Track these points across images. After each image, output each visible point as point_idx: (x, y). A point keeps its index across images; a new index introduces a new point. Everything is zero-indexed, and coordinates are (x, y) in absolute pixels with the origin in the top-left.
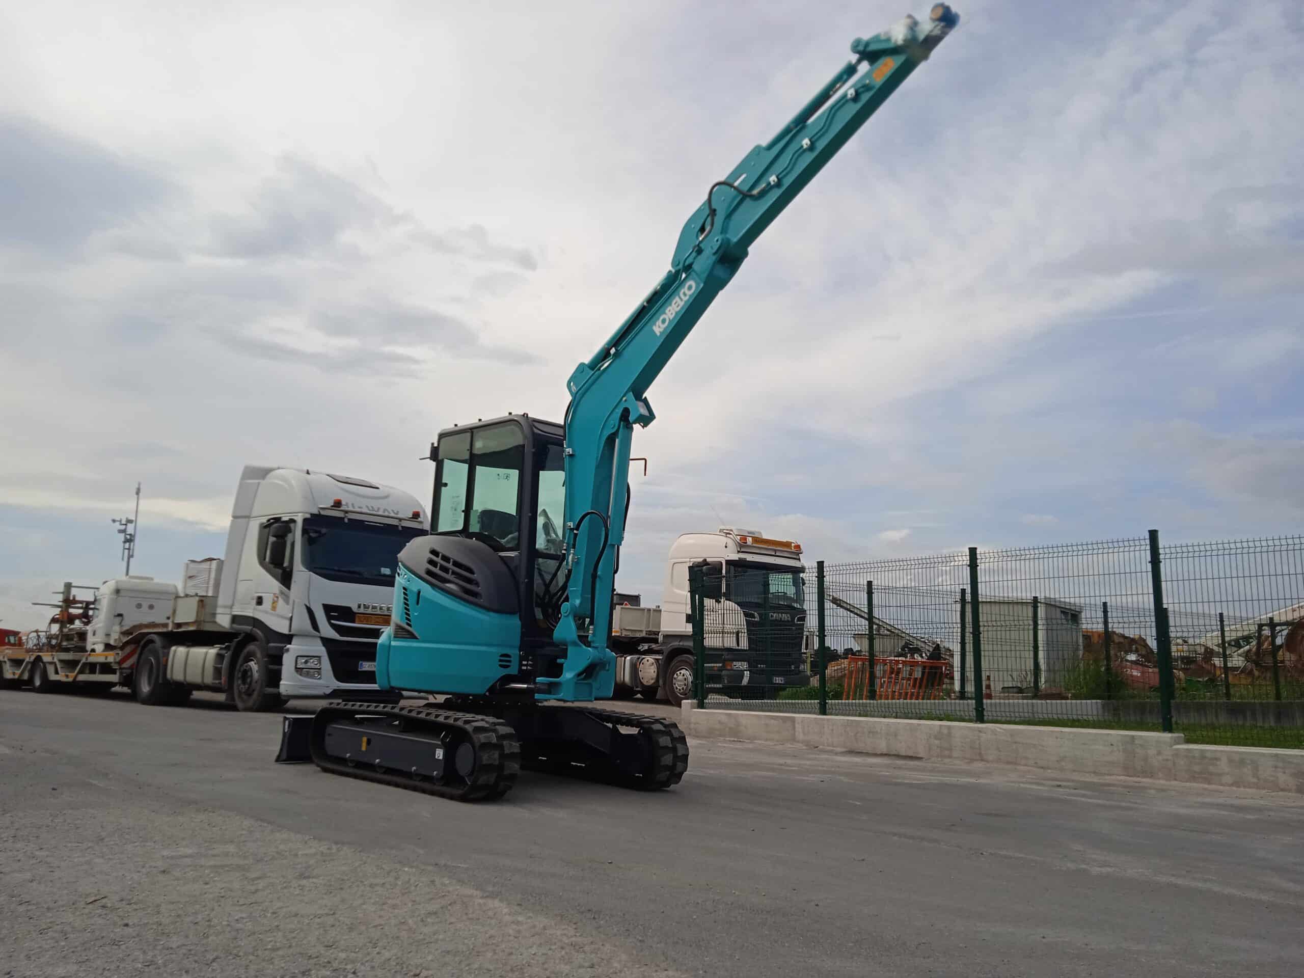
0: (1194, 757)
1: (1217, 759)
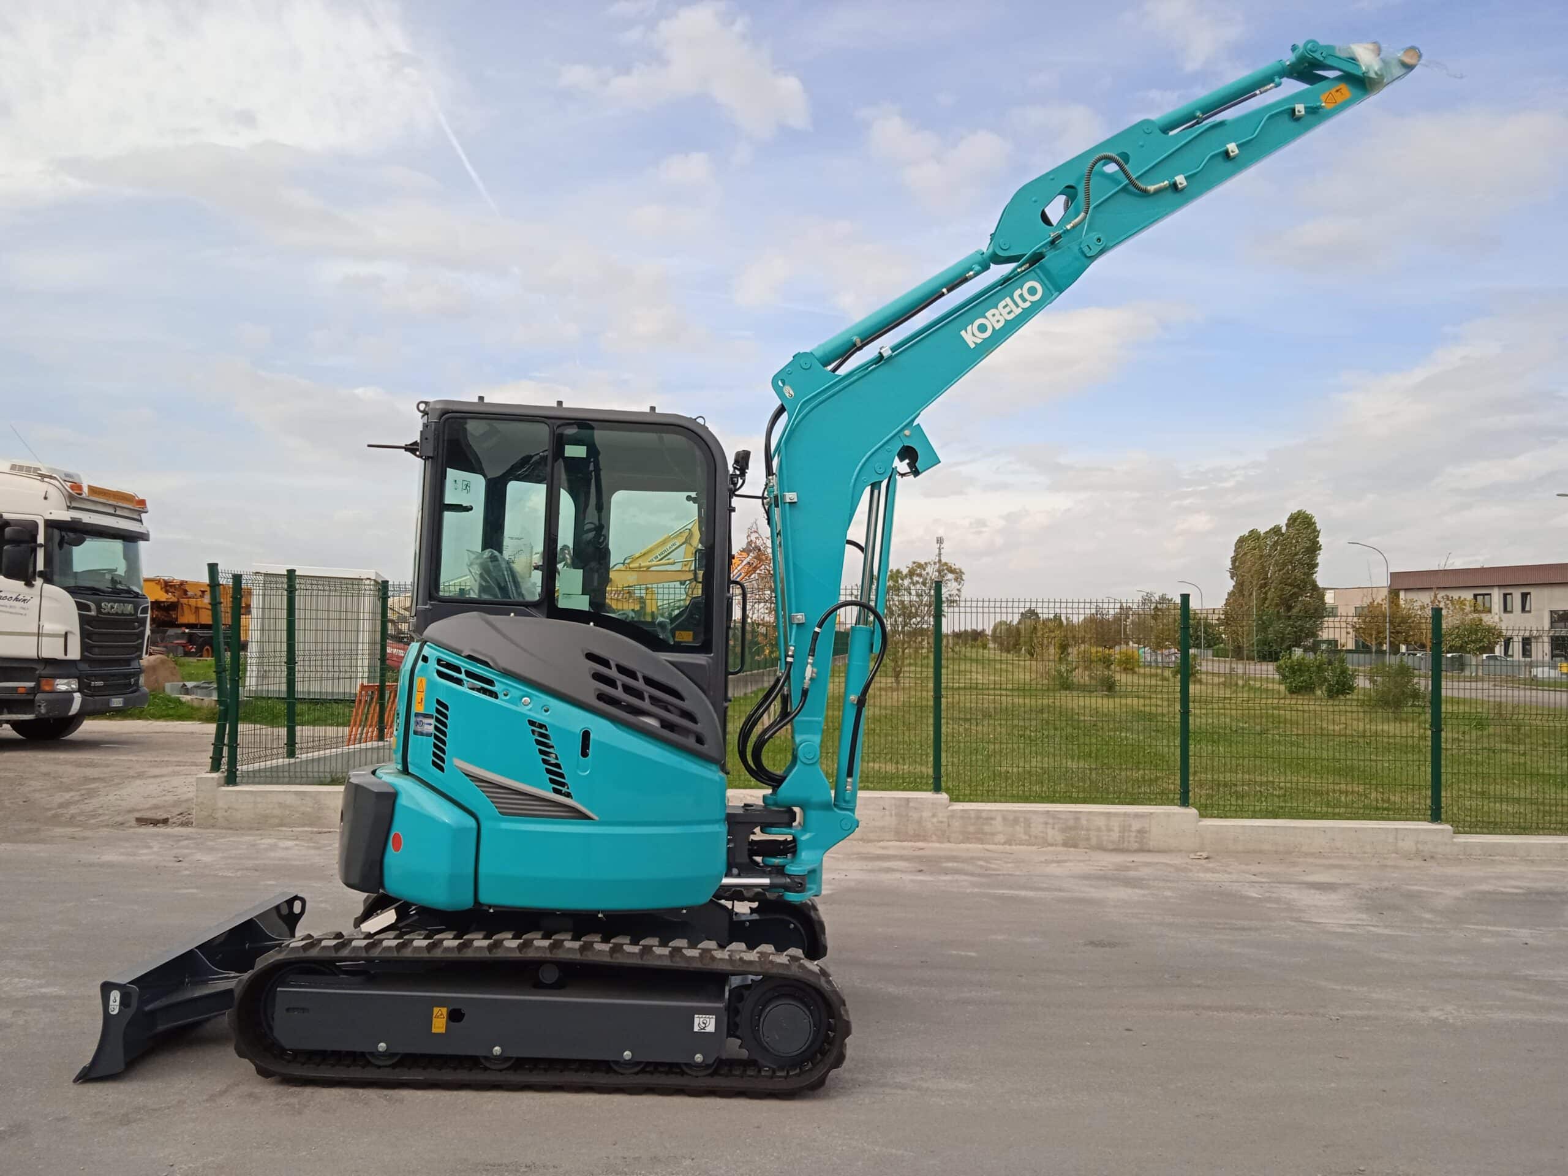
0: (969, 818)
1: (992, 819)
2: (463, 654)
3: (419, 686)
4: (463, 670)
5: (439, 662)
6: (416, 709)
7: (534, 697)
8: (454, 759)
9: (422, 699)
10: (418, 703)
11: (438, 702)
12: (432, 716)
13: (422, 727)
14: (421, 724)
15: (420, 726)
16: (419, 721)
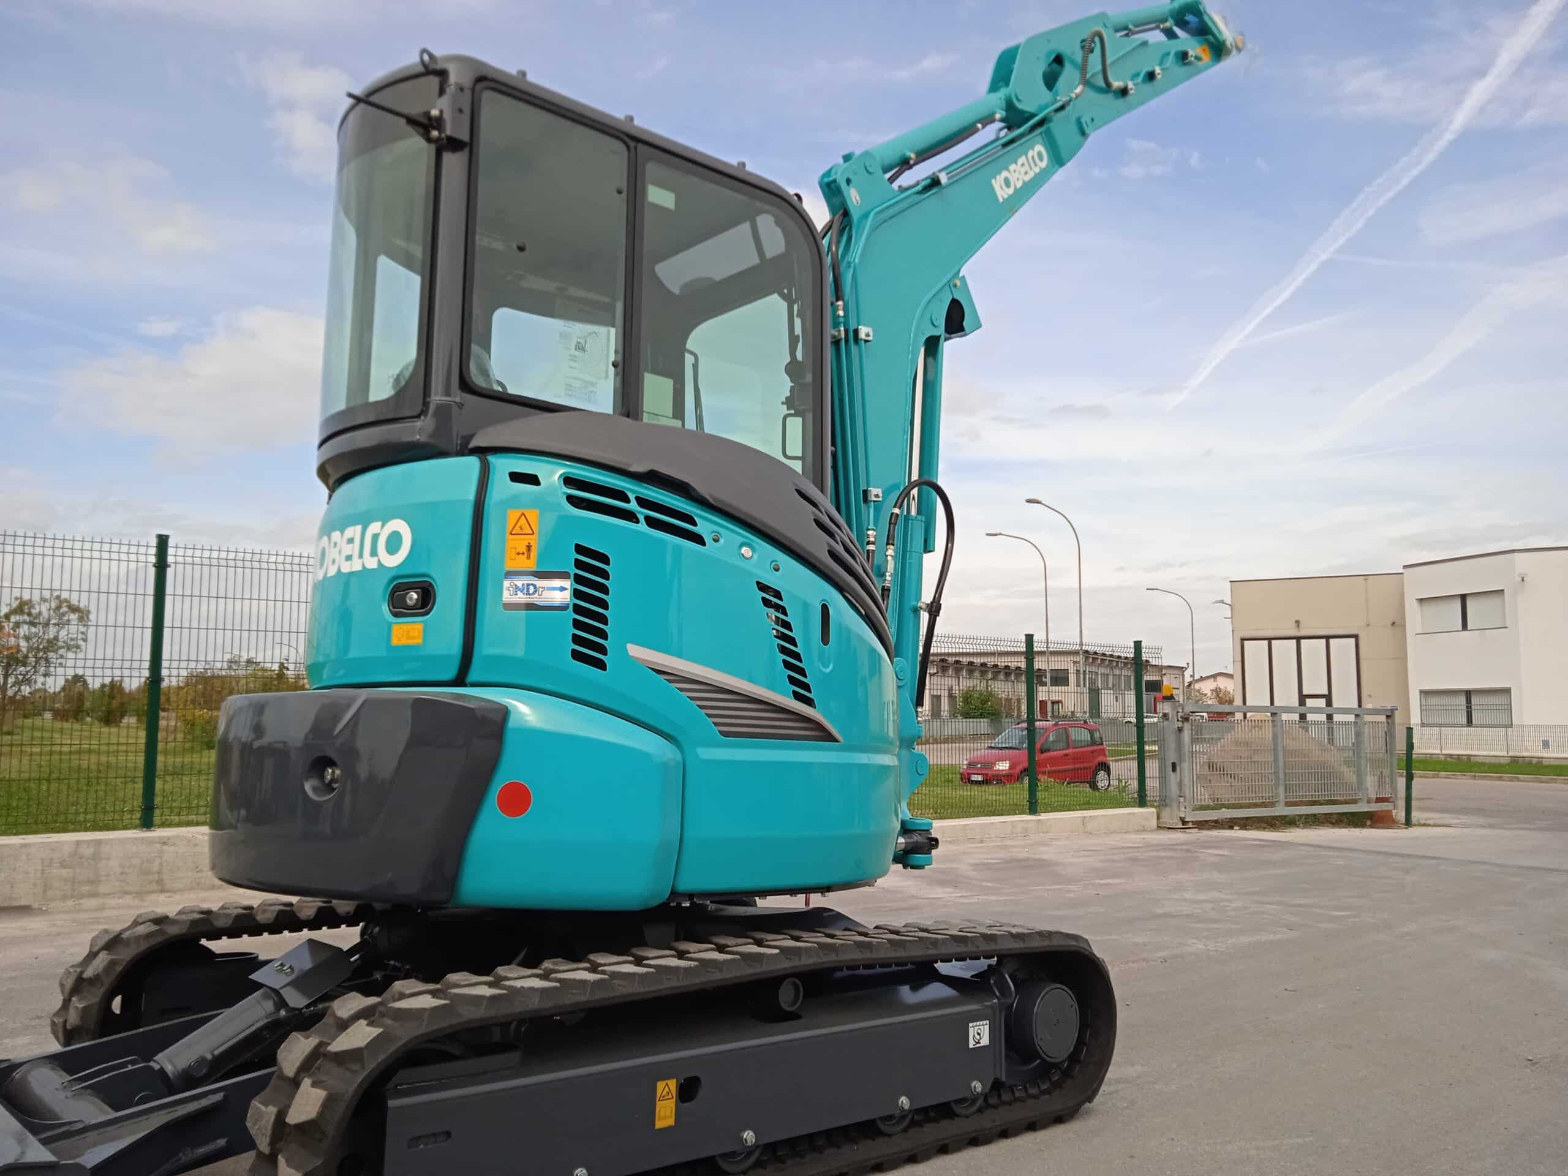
2: (633, 469)
3: (519, 525)
4: (632, 497)
5: (568, 481)
6: (509, 566)
7: (754, 544)
8: (629, 646)
9: (529, 547)
10: (518, 554)
11: (579, 549)
12: (563, 575)
13: (536, 595)
14: (532, 589)
15: (528, 594)
16: (523, 584)
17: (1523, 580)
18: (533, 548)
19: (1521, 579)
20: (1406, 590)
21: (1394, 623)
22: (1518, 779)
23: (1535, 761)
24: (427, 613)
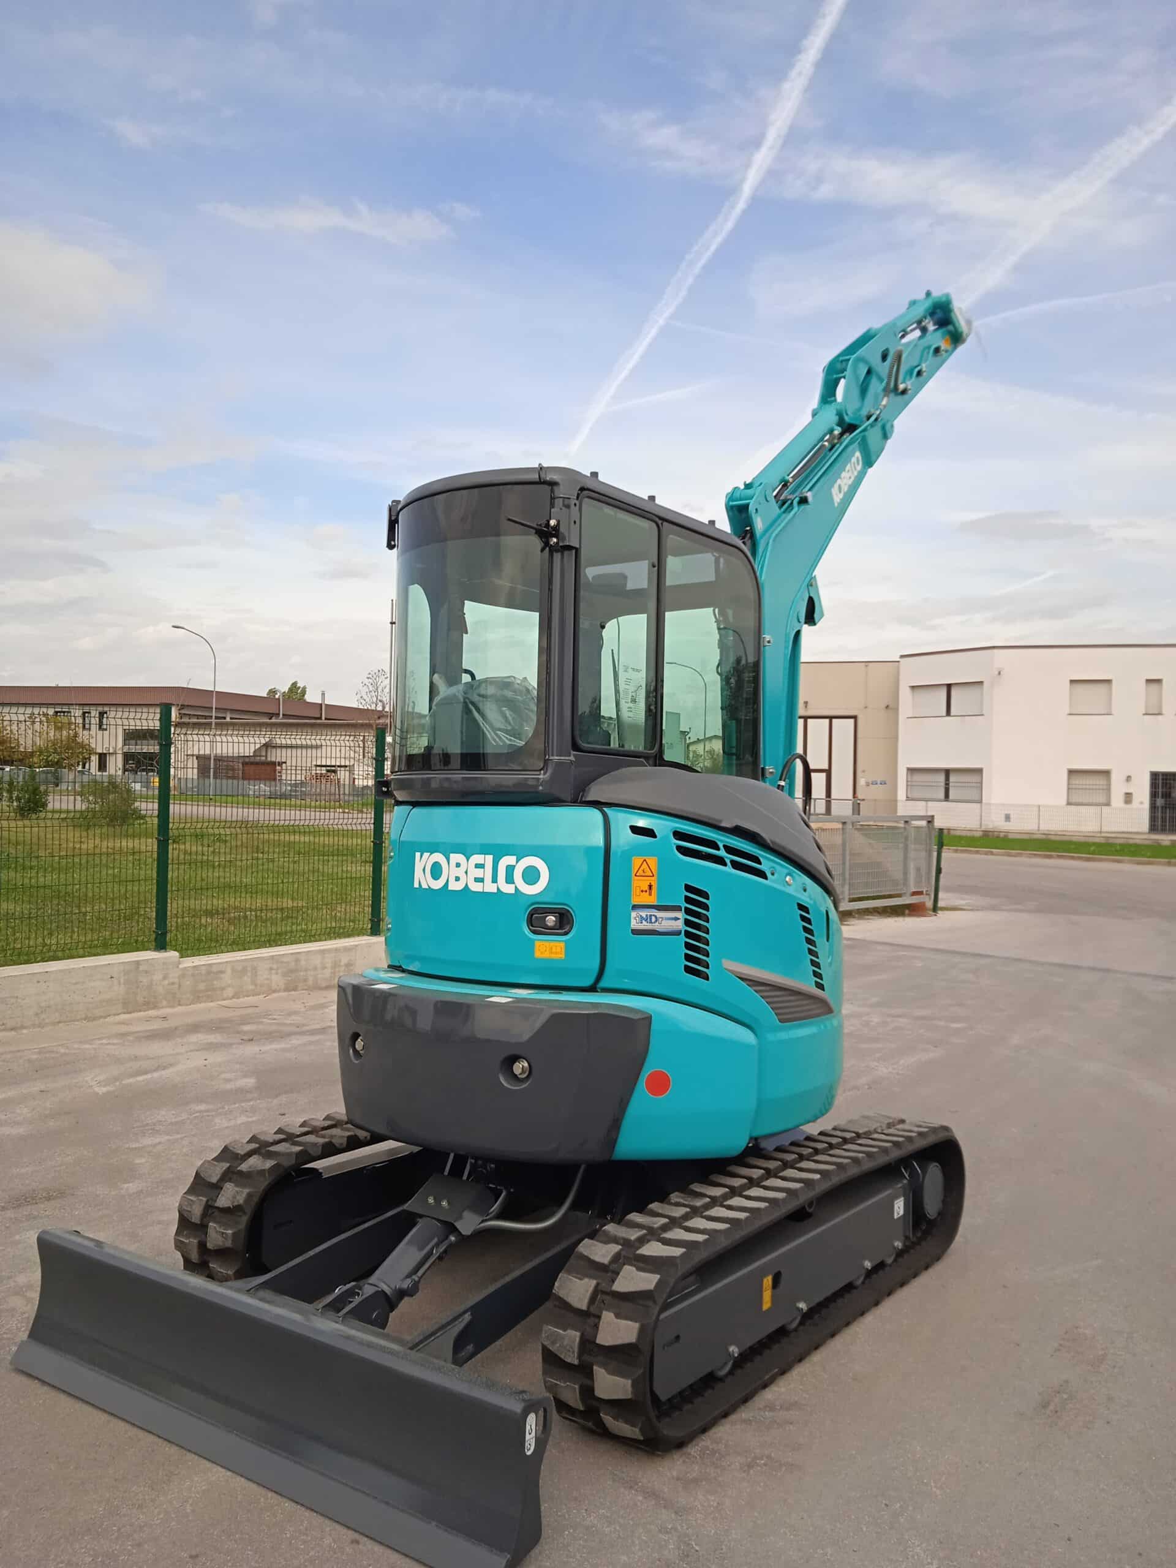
0: (200, 974)
1: (222, 972)
2: (723, 825)
3: (642, 868)
4: (721, 846)
5: (678, 835)
6: (636, 901)
7: (794, 874)
8: (724, 961)
9: (650, 887)
10: (642, 891)
11: (688, 888)
12: (677, 908)
13: (657, 924)
14: (653, 919)
15: (651, 922)
16: (647, 915)
17: (999, 673)
18: (653, 887)
19: (997, 673)
20: (901, 677)
21: (887, 707)
22: (992, 853)
23: (1002, 835)
24: (566, 934)
